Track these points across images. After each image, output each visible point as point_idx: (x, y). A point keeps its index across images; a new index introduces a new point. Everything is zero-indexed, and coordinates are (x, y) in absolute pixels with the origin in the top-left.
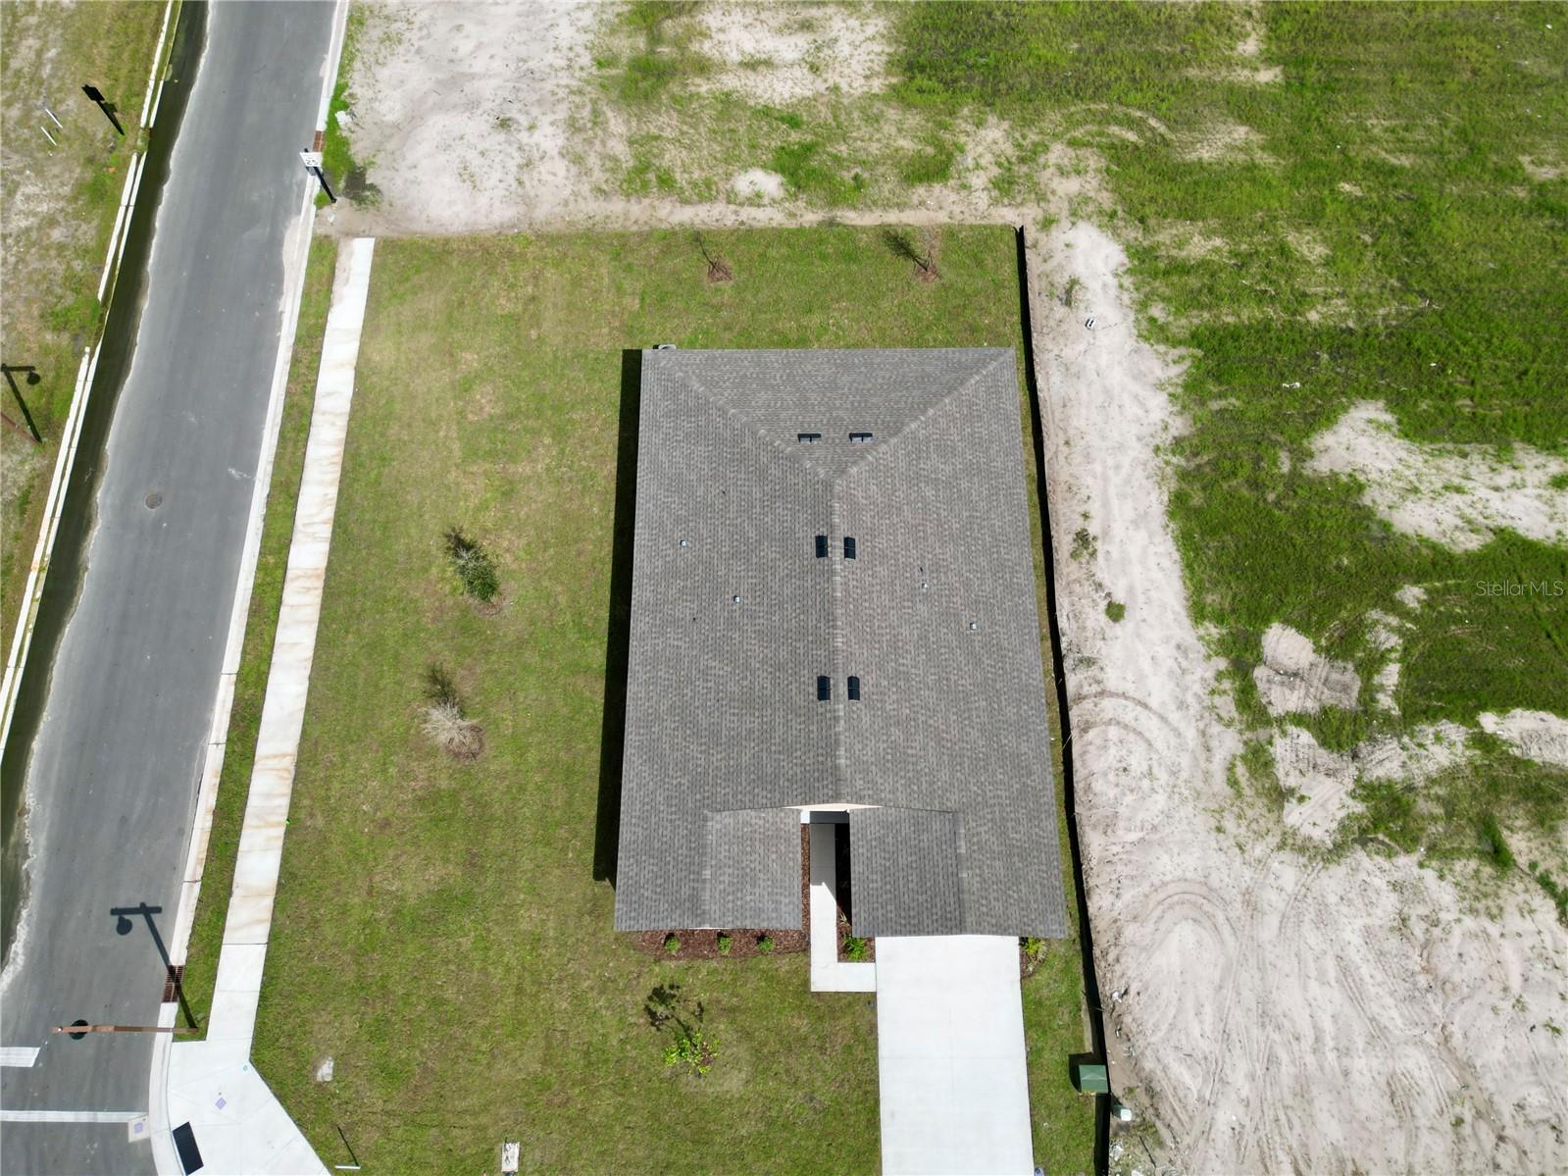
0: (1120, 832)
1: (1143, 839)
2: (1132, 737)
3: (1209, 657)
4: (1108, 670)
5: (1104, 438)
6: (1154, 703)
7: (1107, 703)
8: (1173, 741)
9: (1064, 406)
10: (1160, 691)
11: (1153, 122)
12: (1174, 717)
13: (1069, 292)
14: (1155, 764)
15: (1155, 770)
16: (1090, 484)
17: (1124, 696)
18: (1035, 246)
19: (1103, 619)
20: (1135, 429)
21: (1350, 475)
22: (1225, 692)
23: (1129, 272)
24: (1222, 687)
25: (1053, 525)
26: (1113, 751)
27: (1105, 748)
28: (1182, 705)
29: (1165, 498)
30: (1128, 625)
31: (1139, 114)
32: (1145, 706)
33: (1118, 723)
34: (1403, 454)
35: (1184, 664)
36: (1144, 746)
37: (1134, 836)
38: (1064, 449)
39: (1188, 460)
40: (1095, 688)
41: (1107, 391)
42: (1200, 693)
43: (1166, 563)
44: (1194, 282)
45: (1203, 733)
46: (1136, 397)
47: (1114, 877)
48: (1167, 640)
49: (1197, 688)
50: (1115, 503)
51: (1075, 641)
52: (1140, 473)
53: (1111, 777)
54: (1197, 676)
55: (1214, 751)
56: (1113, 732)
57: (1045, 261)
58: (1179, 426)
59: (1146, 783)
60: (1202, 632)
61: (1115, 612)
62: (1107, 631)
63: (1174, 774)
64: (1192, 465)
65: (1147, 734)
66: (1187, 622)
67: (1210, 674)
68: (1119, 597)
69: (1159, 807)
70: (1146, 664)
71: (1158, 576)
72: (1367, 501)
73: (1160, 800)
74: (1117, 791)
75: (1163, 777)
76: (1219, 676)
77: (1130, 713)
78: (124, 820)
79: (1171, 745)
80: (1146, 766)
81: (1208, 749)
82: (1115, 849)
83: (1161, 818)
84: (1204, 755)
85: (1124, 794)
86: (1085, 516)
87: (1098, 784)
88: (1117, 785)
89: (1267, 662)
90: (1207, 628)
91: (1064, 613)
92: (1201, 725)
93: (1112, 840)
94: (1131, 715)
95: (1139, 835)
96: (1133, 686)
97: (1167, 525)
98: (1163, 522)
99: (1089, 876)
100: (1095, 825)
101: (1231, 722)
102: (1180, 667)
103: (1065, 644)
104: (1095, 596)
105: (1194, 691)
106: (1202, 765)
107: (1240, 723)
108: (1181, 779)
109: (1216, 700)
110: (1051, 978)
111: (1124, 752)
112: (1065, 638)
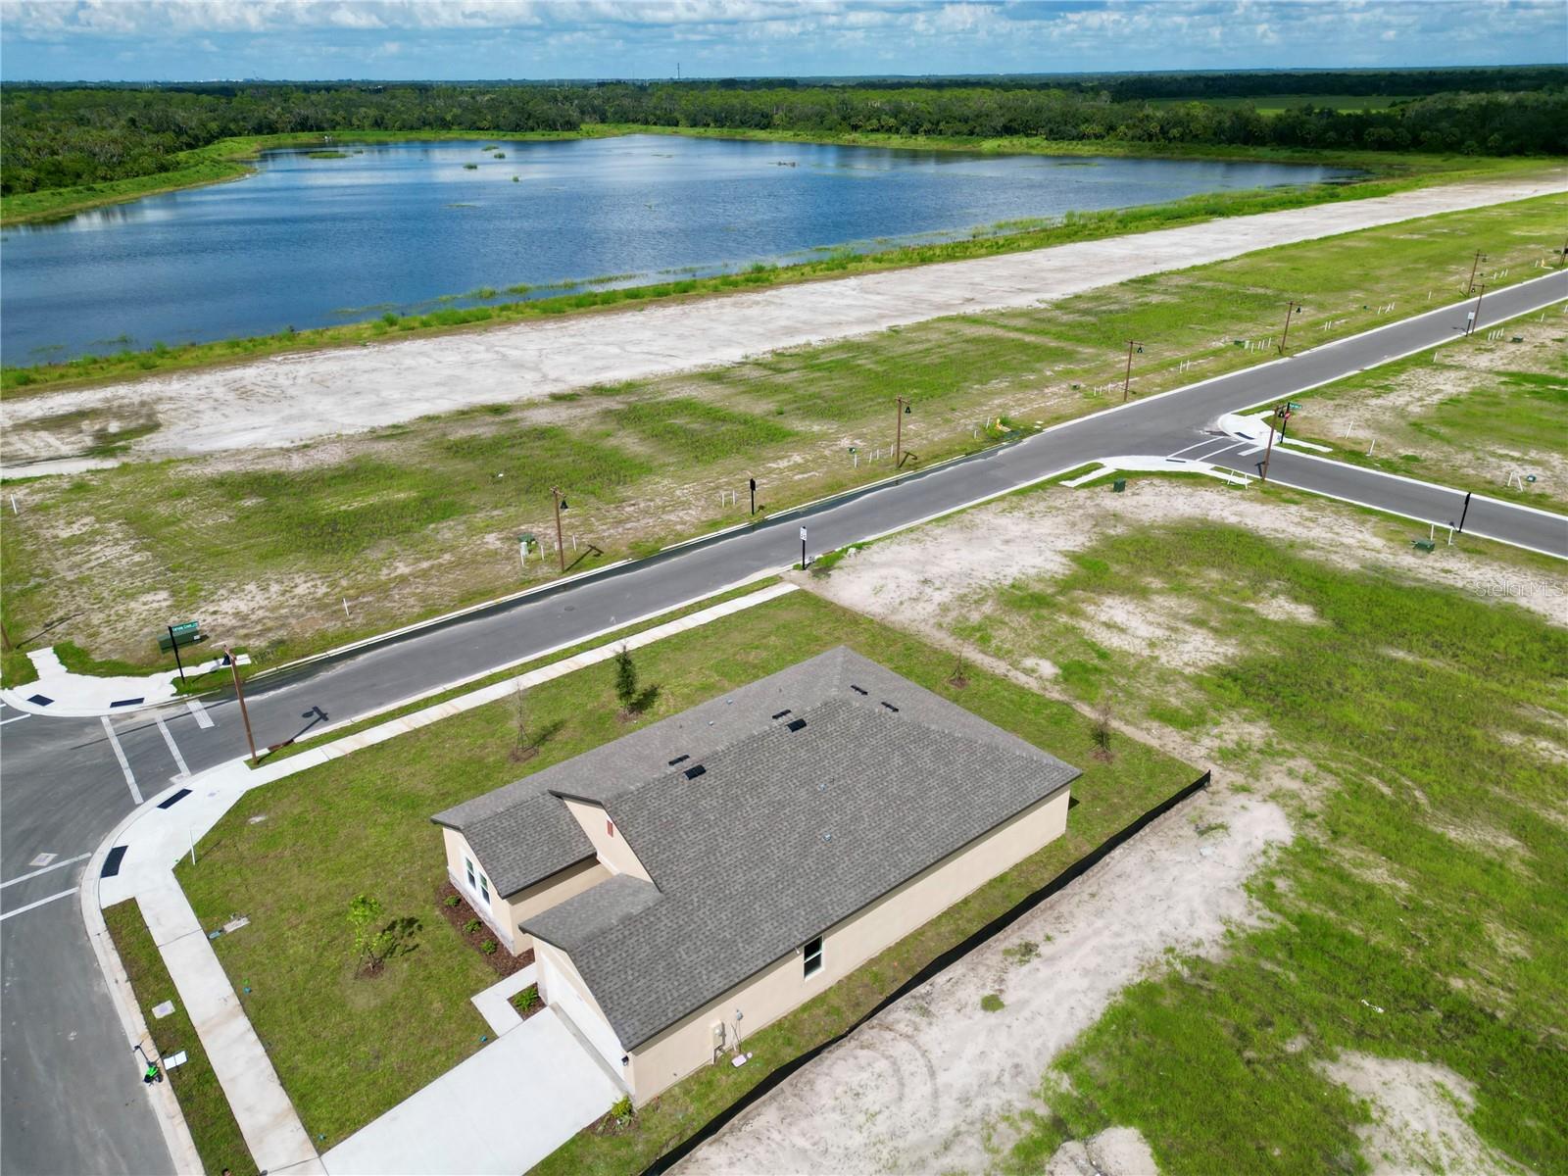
0: (795, 1130)
1: (806, 1151)
2: (893, 1081)
3: (1036, 1096)
4: (935, 1028)
5: (1129, 912)
6: (942, 1078)
7: (904, 1046)
8: (924, 1114)
9: (1119, 876)
10: (959, 1075)
11: (1417, 793)
12: (948, 1103)
13: (1210, 828)
14: (886, 1113)
15: (880, 1118)
16: (1081, 925)
17: (924, 1053)
18: (1213, 793)
19: (977, 999)
20: (1166, 927)
21: (1363, 1102)
22: (1018, 1130)
23: (1285, 850)
24: (1021, 1124)
25: (1014, 925)
26: (865, 1075)
27: (862, 1068)
28: (965, 1101)
29: (1137, 980)
30: (992, 1018)
31: (1410, 783)
32: (932, 1074)
33: (894, 1063)
34: (1455, 1135)
35: (1006, 1078)
36: (895, 1094)
37: (801, 1142)
38: (1086, 897)
39: (1193, 976)
40: (910, 1030)
41: (1169, 894)
42: (994, 1109)
43: (1081, 1014)
44: (1345, 890)
45: (958, 1134)
46: (1192, 912)
47: (748, 1151)
48: (1011, 1054)
49: (995, 1104)
50: (1087, 948)
51: (934, 995)
52: (1134, 951)
53: (840, 1090)
54: (1005, 1096)
55: (948, 1153)
56: (882, 1065)
57: (1212, 804)
58: (1212, 953)
59: (861, 1118)
60: (1053, 1075)
61: (992, 1004)
62: (969, 1009)
63: (893, 1135)
64: (1194, 981)
65: (907, 1090)
66: (1047, 1059)
67: (1019, 1106)
68: (1007, 999)
69: (849, 1143)
70: (971, 1050)
71: (1062, 1014)
72: (1362, 1132)
73: (858, 1140)
74: (832, 1103)
75: (881, 1126)
76: (1027, 1115)
77: (913, 1066)
78: (374, 685)
79: (918, 1115)
80: (877, 1108)
81: (947, 1147)
82: (775, 1136)
83: (841, 1151)
84: (938, 1148)
85: (834, 1109)
86: (1048, 938)
87: (823, 1085)
88: (836, 1099)
89: (1089, 1146)
90: (1062, 1079)
91: (951, 975)
92: (963, 1128)
93: (782, 1128)
94: (912, 1068)
95: (807, 1145)
96: (940, 1054)
97: (1115, 995)
98: (1114, 990)
99: (731, 1132)
100: (783, 1108)
101: (995, 1151)
102: (999, 1078)
103: (923, 991)
104: (989, 984)
105: (989, 1102)
106: (927, 1152)
107: (1005, 1160)
108: (894, 1143)
109: (1002, 1127)
110: (605, 1155)
111: (873, 1084)
112: (928, 988)
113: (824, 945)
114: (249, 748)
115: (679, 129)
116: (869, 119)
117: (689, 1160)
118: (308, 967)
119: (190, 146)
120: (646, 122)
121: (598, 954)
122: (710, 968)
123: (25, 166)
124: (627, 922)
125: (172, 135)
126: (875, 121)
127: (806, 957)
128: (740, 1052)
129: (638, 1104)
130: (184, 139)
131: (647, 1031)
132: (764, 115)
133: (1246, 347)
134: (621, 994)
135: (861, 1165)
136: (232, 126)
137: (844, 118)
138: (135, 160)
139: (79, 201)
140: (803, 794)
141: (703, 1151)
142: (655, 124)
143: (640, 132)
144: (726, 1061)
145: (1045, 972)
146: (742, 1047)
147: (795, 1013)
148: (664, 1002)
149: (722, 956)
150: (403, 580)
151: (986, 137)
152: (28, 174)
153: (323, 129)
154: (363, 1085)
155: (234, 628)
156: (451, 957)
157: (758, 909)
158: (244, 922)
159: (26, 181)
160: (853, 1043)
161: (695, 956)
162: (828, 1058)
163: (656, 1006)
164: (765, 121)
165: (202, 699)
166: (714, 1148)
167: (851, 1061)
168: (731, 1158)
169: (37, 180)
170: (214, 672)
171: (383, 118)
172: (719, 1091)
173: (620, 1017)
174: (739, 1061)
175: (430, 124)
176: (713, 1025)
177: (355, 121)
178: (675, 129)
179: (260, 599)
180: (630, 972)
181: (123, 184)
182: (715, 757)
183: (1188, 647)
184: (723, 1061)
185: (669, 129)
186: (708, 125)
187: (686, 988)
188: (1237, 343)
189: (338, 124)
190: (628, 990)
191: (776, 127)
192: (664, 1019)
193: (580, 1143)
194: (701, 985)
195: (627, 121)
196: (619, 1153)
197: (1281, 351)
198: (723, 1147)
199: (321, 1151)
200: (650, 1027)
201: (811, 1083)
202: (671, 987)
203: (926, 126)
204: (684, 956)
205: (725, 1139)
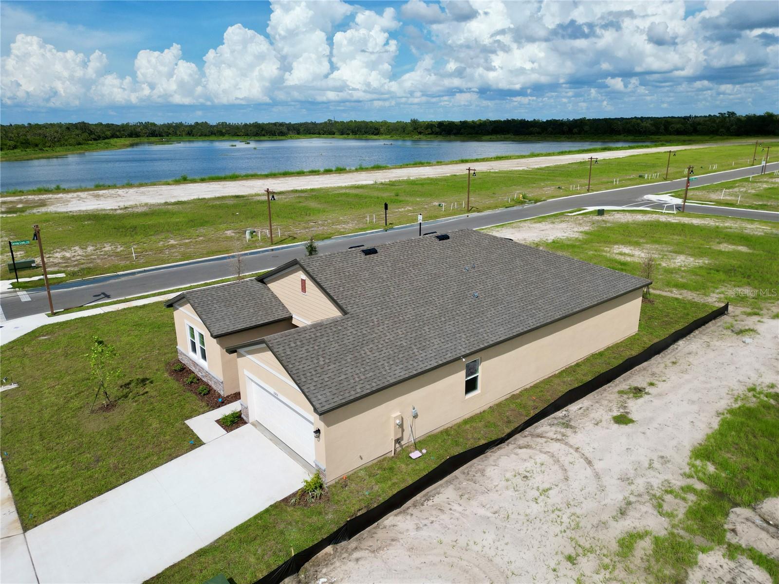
0: (474, 503)
1: (488, 518)
2: (555, 468)
3: (689, 476)
4: (580, 435)
6: (600, 465)
7: (557, 446)
8: (591, 489)
10: (614, 463)
12: (611, 482)
13: (743, 331)
14: (557, 489)
15: (552, 493)
16: (673, 378)
17: (577, 450)
18: (734, 316)
19: (608, 418)
22: (684, 499)
24: (684, 495)
26: (529, 465)
27: (525, 460)
28: (626, 480)
29: (736, 406)
30: (627, 428)
32: (589, 463)
33: (553, 456)
35: (656, 465)
36: (560, 476)
37: (482, 512)
38: (668, 363)
40: (558, 437)
41: (732, 362)
42: (655, 486)
43: (701, 425)
45: (629, 503)
47: (432, 519)
48: (653, 450)
49: (655, 482)
50: (685, 389)
51: (571, 417)
52: (724, 391)
53: (509, 475)
54: (662, 477)
55: (626, 517)
56: (542, 458)
57: (736, 321)
59: (534, 493)
60: (698, 463)
61: (623, 420)
62: (604, 423)
63: (568, 505)
65: (570, 474)
66: (687, 452)
67: (678, 483)
68: (634, 417)
69: (528, 511)
70: (617, 448)
71: (685, 425)
73: (536, 508)
74: (503, 483)
75: (555, 499)
76: (689, 489)
79: (587, 490)
80: (546, 486)
81: (623, 513)
82: (455, 507)
83: (522, 517)
84: (614, 514)
85: (507, 488)
86: (652, 384)
87: (491, 471)
88: (507, 480)
89: (758, 510)
90: (706, 465)
91: (580, 406)
92: (632, 499)
93: (461, 502)
94: (570, 458)
95: (489, 514)
96: (591, 450)
97: (723, 414)
98: (720, 411)
99: (415, 505)
100: (459, 489)
101: (670, 515)
102: (650, 465)
103: (561, 415)
104: (615, 409)
105: (649, 480)
106: (605, 517)
107: (680, 522)
108: (572, 510)
109: (668, 498)
110: (297, 522)
111: (539, 470)
112: (564, 413)
113: (480, 368)
114: (50, 308)
115: (335, 136)
116: (427, 129)
117: (378, 527)
118: (56, 408)
119: (95, 139)
120: (319, 134)
121: (293, 345)
122: (391, 363)
123: (10, 140)
124: (319, 328)
125: (87, 134)
126: (429, 130)
127: (467, 376)
128: (416, 449)
129: (329, 480)
130: (93, 136)
131: (338, 400)
132: (376, 129)
133: (646, 178)
134: (314, 373)
135: (545, 527)
136: (118, 133)
137: (415, 129)
138: (66, 140)
139: (35, 154)
140: (452, 272)
141: (390, 520)
142: (323, 134)
143: (316, 137)
144: (405, 454)
145: (657, 402)
146: (417, 445)
147: (459, 425)
148: (352, 381)
149: (401, 356)
150: (173, 246)
151: (484, 135)
152: (12, 143)
153: (162, 136)
154: (79, 480)
155: (59, 263)
156: (172, 398)
157: (428, 330)
158: (14, 386)
159: (10, 146)
160: (511, 446)
161: (378, 354)
162: (492, 456)
163: (346, 384)
164: (377, 132)
165: (27, 291)
166: (400, 518)
167: (513, 456)
168: (417, 524)
169: (15, 146)
170: (40, 280)
171: (192, 131)
172: (399, 477)
173: (313, 388)
174: (415, 455)
175: (215, 134)
176: (394, 415)
177: (178, 133)
178: (333, 136)
179: (80, 252)
180: (322, 359)
181: (58, 149)
182: (383, 246)
183: (677, 261)
184: (401, 453)
185: (330, 136)
186: (349, 134)
187: (371, 374)
188: (640, 176)
189: (170, 134)
190: (320, 371)
191: (382, 134)
192: (353, 393)
193: (274, 513)
194: (384, 373)
195: (310, 134)
196: (310, 521)
197: (666, 179)
198: (408, 517)
199: (26, 529)
200: (341, 397)
201: (483, 472)
202: (358, 372)
203: (455, 131)
204: (369, 353)
205: (410, 511)
